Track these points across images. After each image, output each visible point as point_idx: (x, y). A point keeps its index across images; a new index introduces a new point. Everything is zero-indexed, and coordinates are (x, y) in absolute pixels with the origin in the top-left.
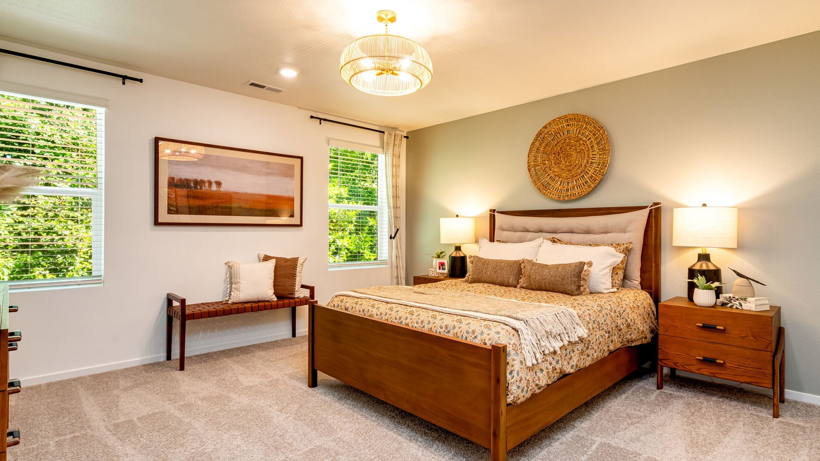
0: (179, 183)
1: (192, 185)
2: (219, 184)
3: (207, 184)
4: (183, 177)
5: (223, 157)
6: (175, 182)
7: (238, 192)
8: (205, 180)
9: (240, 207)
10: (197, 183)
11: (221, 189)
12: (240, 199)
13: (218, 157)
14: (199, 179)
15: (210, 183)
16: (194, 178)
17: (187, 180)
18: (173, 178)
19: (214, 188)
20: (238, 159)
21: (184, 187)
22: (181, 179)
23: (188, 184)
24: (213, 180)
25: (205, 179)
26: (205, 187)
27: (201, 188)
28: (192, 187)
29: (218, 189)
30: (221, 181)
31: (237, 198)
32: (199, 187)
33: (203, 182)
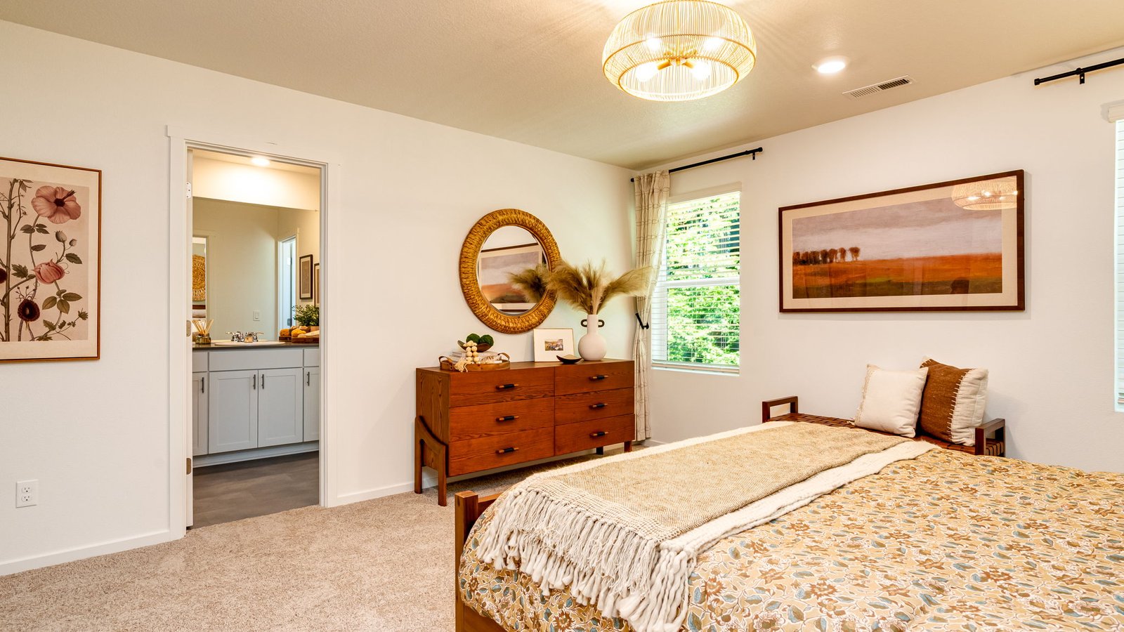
0: (805, 259)
1: (821, 259)
2: (855, 251)
3: (839, 254)
4: (809, 251)
5: (861, 211)
6: (801, 258)
7: (886, 258)
8: (836, 249)
9: (889, 281)
10: (827, 255)
11: (859, 258)
12: (889, 269)
13: (854, 213)
14: (828, 249)
15: (843, 252)
16: (823, 249)
17: (814, 253)
18: (798, 254)
19: (849, 257)
20: (884, 209)
21: (811, 263)
22: (807, 253)
23: (815, 257)
24: (847, 247)
25: (837, 247)
26: (836, 258)
27: (831, 261)
28: (820, 261)
29: (855, 259)
30: (859, 247)
31: (882, 269)
32: (828, 260)
33: (833, 252)
